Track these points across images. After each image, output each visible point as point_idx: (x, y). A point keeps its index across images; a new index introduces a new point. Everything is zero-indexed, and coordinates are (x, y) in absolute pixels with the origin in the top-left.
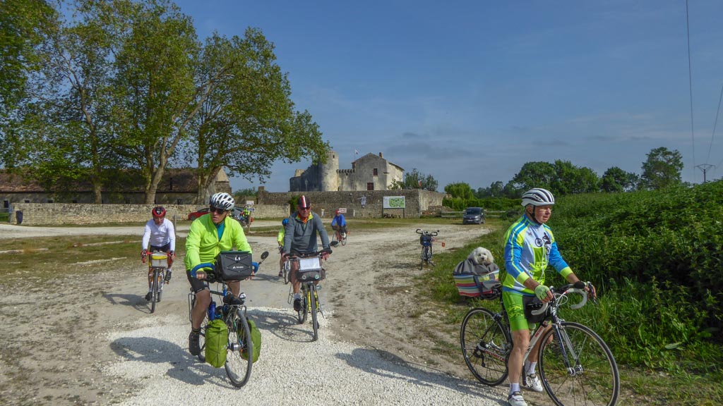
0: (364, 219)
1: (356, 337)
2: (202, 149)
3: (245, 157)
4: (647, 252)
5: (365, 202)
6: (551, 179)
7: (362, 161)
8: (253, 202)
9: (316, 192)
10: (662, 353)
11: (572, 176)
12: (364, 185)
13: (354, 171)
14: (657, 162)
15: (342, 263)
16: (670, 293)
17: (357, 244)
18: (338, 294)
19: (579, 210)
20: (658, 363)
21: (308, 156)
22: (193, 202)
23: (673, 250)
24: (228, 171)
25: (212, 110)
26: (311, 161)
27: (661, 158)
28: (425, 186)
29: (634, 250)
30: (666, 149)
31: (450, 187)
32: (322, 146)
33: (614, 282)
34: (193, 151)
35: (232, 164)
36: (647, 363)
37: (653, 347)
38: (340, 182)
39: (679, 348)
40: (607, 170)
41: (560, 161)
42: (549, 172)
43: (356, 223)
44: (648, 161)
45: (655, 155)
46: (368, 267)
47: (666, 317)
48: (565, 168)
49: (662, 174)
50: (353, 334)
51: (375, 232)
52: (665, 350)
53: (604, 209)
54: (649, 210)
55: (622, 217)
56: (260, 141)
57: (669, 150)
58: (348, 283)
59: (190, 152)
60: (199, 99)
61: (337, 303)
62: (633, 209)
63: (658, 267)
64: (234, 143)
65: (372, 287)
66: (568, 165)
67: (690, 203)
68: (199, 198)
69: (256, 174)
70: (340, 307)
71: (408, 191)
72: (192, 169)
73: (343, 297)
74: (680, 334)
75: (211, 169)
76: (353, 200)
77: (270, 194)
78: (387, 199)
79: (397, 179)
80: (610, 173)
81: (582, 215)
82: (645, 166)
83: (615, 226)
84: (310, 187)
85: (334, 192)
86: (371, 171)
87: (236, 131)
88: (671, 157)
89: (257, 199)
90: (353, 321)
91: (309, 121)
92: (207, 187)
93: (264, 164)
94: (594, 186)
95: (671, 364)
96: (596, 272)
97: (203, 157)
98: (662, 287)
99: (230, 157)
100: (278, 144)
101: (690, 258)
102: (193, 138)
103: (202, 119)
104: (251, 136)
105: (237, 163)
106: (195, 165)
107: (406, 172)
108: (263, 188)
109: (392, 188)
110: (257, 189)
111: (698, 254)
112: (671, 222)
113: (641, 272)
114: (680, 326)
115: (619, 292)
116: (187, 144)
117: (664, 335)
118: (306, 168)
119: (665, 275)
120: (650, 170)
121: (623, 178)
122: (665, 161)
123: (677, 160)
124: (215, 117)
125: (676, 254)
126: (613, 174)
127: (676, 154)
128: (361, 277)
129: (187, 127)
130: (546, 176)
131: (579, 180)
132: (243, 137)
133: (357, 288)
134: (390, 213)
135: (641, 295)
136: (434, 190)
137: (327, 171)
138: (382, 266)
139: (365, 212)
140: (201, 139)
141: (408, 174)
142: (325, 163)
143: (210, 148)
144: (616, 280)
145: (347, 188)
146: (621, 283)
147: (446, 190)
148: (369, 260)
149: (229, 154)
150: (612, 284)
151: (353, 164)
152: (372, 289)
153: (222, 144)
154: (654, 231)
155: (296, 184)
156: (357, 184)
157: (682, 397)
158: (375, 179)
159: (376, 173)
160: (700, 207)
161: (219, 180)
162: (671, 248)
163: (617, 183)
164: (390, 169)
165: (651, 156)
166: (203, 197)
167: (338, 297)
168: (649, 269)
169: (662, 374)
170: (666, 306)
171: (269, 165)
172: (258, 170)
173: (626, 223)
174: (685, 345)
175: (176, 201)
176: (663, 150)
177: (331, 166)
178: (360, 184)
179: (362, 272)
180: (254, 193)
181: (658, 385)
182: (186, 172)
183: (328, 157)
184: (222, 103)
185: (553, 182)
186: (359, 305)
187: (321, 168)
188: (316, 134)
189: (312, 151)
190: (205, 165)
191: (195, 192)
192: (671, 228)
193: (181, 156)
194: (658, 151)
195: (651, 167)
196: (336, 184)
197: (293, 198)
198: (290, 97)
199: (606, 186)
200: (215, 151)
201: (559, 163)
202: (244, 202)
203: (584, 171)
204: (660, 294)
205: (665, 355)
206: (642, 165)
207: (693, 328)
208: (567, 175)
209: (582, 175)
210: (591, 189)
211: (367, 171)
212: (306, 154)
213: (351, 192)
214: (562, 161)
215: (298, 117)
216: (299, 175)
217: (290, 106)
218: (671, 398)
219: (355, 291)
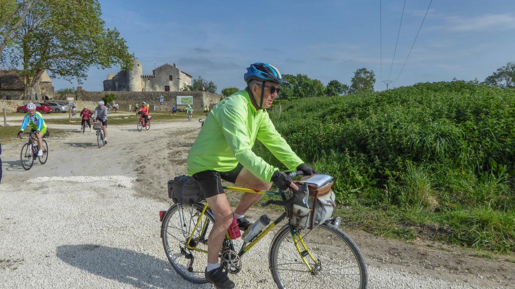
0: (163, 112)
1: (152, 194)
2: (27, 55)
3: (64, 62)
4: (345, 134)
5: (163, 99)
6: (294, 87)
7: (160, 69)
8: (73, 98)
9: (124, 92)
10: (349, 195)
11: (308, 85)
12: (162, 87)
13: (154, 77)
14: (360, 78)
15: (144, 144)
16: (356, 158)
17: (156, 130)
18: (141, 165)
19: (309, 107)
20: (346, 201)
21: (118, 64)
22: (21, 98)
23: (360, 132)
24: (51, 73)
25: (33, 23)
26: (120, 67)
27: (363, 75)
28: (208, 89)
29: (337, 132)
30: (366, 69)
31: (225, 90)
32: (129, 56)
33: (324, 153)
34: (19, 56)
35: (54, 68)
36: (340, 202)
37: (344, 192)
38: (144, 85)
39: (358, 192)
40: (330, 82)
41: (300, 75)
42: (292, 82)
43: (156, 115)
44: (355, 77)
45: (359, 73)
46: (164, 147)
47: (353, 173)
48: (303, 79)
49: (363, 86)
50: (151, 192)
51: (170, 122)
52: (350, 193)
53: (324, 106)
54: (349, 107)
55: (333, 111)
56: (77, 50)
57: (367, 70)
58: (148, 158)
59: (16, 57)
60: (21, 14)
61: (139, 172)
62: (339, 106)
63: (350, 142)
64: (55, 51)
65: (166, 160)
66: (305, 77)
67: (372, 103)
68: (25, 95)
69: (75, 77)
70: (141, 175)
71: (195, 92)
72: (17, 71)
73: (145, 167)
74: (360, 183)
75: (35, 71)
76: (154, 99)
77: (87, 92)
78: (179, 98)
79: (187, 84)
80: (331, 84)
81: (311, 110)
82: (353, 80)
83: (328, 117)
84: (120, 88)
85: (139, 92)
86: (168, 77)
87: (55, 41)
88: (369, 75)
89: (76, 96)
90: (151, 183)
91: (118, 36)
92: (32, 86)
93: (80, 69)
94: (321, 92)
95: (353, 201)
96: (314, 146)
97: (27, 62)
98: (351, 155)
99: (52, 62)
100: (92, 53)
101: (368, 137)
102: (17, 45)
103: (25, 30)
104: (69, 47)
105: (58, 67)
106: (21, 67)
107: (193, 79)
108: (81, 88)
109: (183, 90)
110: (76, 89)
111: (373, 134)
112: (360, 114)
113: (341, 145)
114: (360, 178)
115: (327, 159)
116: (13, 50)
117: (351, 184)
118: (116, 74)
119: (354, 147)
120: (356, 83)
121: (339, 88)
122: (365, 77)
123: (372, 77)
124: (36, 28)
125: (361, 134)
126: (333, 84)
127: (371, 73)
128: (158, 154)
129: (11, 36)
130: (291, 85)
131: (312, 88)
132: (63, 47)
133: (155, 161)
134: (182, 108)
135: (339, 160)
136: (214, 92)
137: (133, 76)
138: (174, 146)
139: (163, 108)
140: (25, 47)
141: (195, 80)
142: (132, 70)
143: (34, 54)
144: (325, 151)
145: (149, 89)
146: (329, 153)
147: (222, 92)
148: (166, 141)
149: (51, 60)
150: (323, 154)
151: (154, 71)
152: (166, 161)
153: (44, 52)
154: (351, 120)
155: (108, 85)
156: (157, 86)
157: (357, 220)
158: (171, 83)
159: (171, 78)
160: (378, 105)
161: (43, 81)
162: (358, 131)
163: (336, 90)
164: (182, 76)
165: (357, 73)
166: (29, 94)
167: (141, 167)
168: (346, 144)
169: (348, 207)
170: (353, 166)
171: (86, 70)
172: (77, 74)
173: (335, 115)
174: (362, 190)
175: (5, 97)
176: (364, 70)
177: (136, 72)
178: (160, 87)
179: (160, 150)
180: (74, 91)
181: (345, 213)
182: (14, 73)
183: (133, 65)
184: (43, 17)
185: (296, 89)
186: (156, 172)
187: (128, 73)
188: (124, 47)
189: (121, 60)
190: (30, 68)
191: (22, 90)
192: (360, 118)
193: (8, 60)
194: (361, 70)
195: (357, 81)
196: (140, 86)
197: (107, 96)
198: (101, 17)
199: (329, 92)
200: (38, 57)
201: (299, 76)
202: (65, 99)
203: (315, 82)
204: (350, 159)
205: (351, 196)
206: (351, 80)
207: (367, 179)
208: (305, 84)
209: (314, 85)
210: (319, 94)
211: (164, 77)
212: (116, 62)
213: (152, 92)
214: (302, 75)
215: (109, 33)
216: (110, 78)
217: (101, 23)
218: (351, 221)
219: (154, 163)
